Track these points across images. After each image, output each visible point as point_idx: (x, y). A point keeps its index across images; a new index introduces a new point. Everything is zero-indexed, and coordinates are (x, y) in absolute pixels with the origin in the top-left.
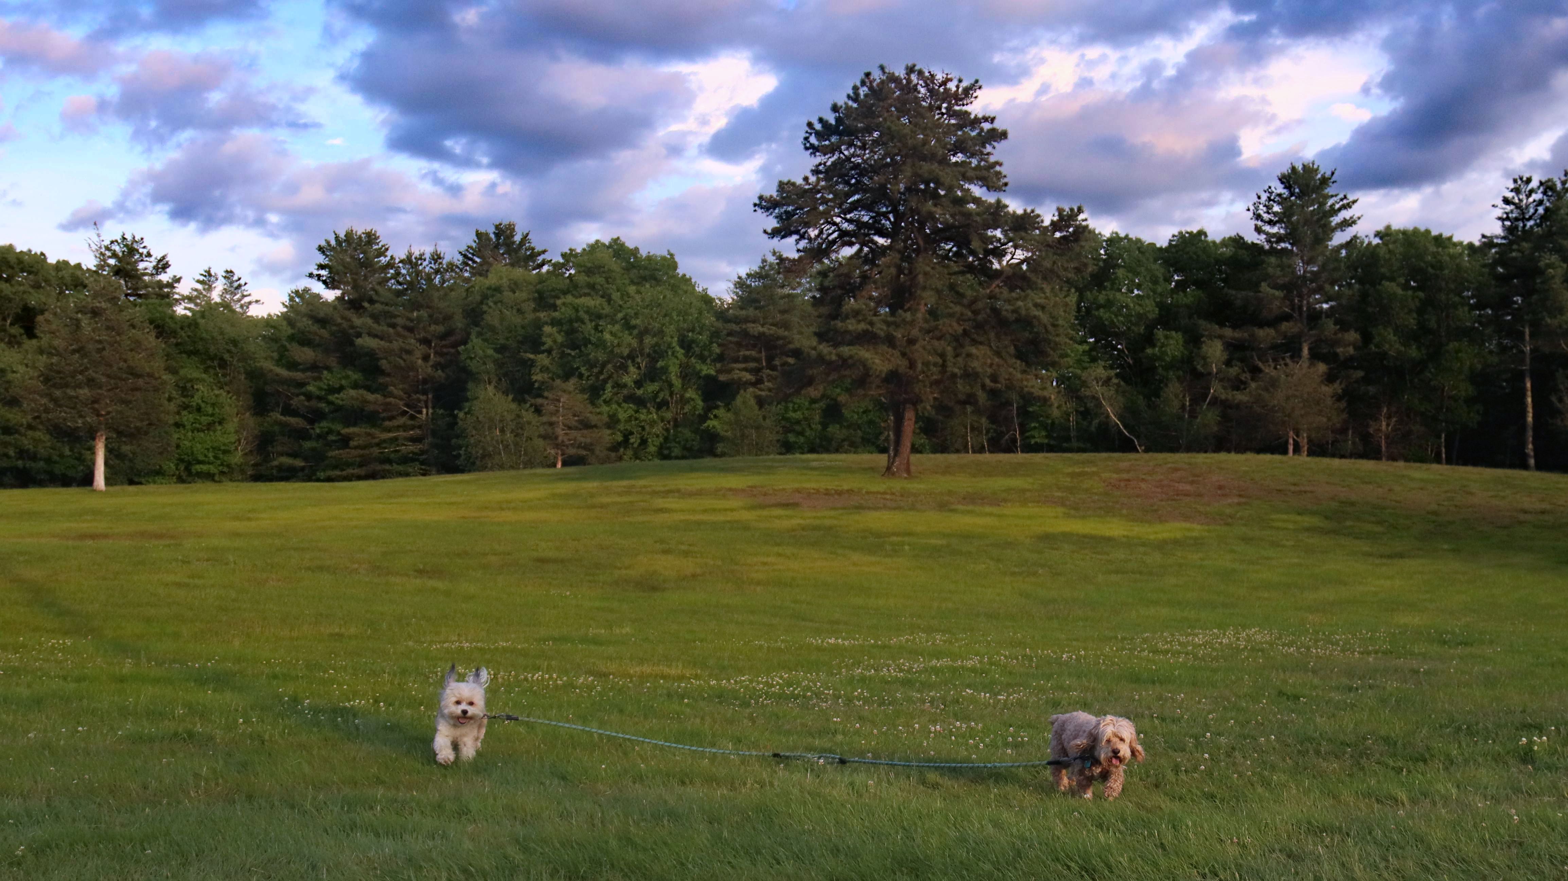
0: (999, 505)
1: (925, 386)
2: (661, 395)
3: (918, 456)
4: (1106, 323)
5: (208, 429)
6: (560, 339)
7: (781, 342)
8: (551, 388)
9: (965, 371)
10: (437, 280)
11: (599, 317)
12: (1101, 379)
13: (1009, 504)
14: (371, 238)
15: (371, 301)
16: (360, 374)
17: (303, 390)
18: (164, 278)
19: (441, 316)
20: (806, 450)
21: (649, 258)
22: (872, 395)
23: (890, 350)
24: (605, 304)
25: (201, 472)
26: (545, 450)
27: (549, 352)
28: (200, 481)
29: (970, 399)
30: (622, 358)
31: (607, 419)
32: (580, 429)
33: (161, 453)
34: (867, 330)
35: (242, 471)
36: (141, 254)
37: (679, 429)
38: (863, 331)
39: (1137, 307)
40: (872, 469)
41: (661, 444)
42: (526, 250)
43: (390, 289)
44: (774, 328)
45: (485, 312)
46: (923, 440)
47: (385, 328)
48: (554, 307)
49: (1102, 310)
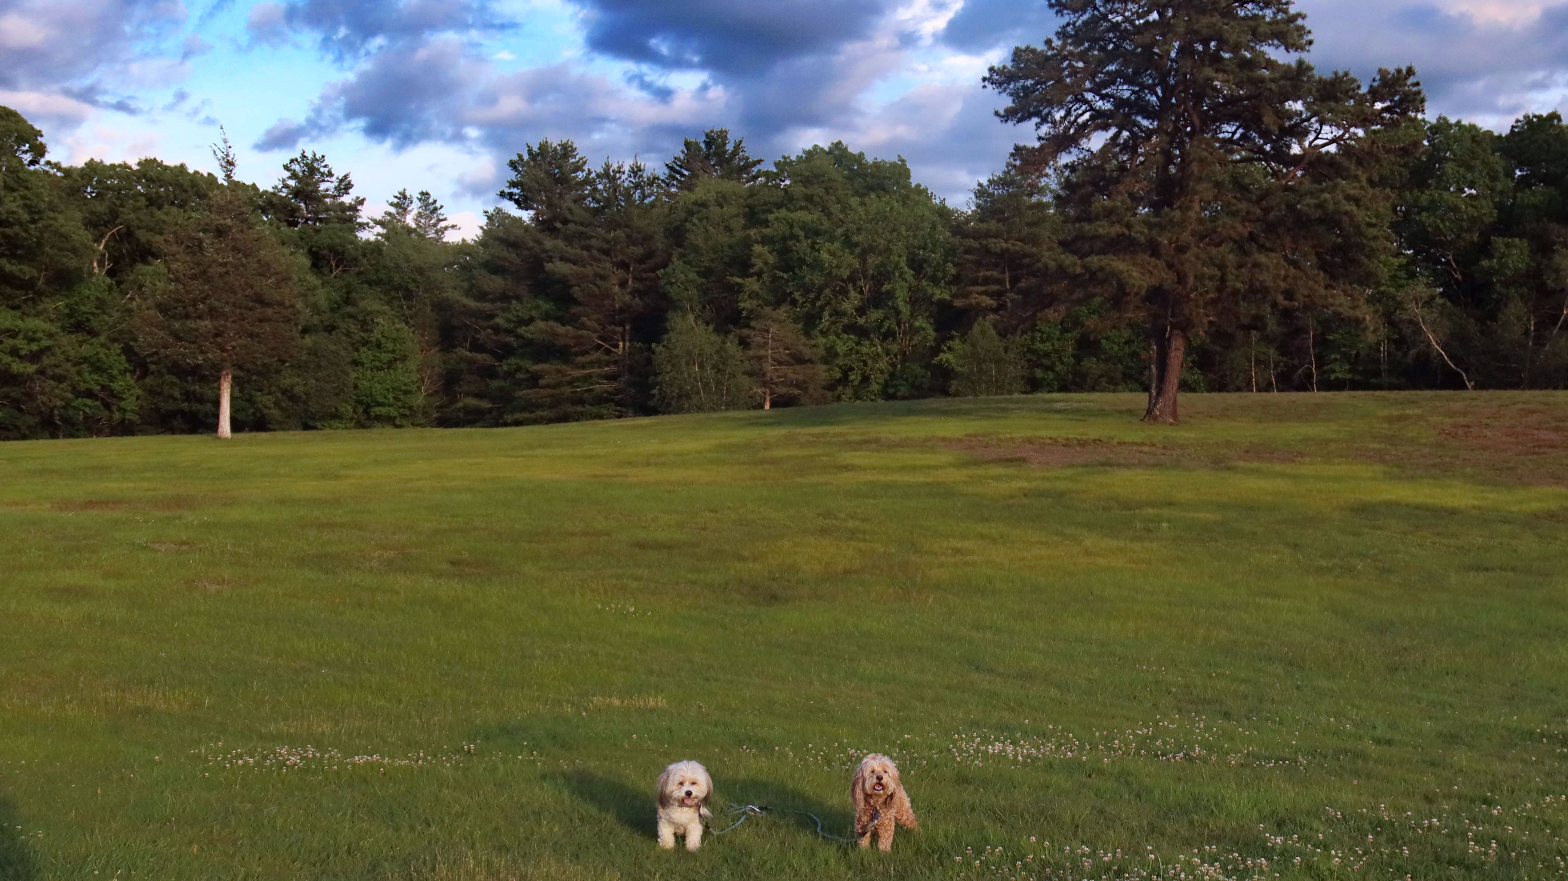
0: (1294, 461)
1: (1197, 306)
2: (886, 324)
3: (1190, 395)
4: (1429, 229)
5: (389, 368)
6: (771, 260)
7: (1026, 261)
8: (758, 317)
9: (1251, 286)
10: (637, 195)
11: (817, 233)
12: (1421, 298)
13: (1308, 460)
14: (567, 150)
15: (565, 222)
16: (552, 304)
17: (492, 323)
18: (347, 199)
19: (640, 236)
20: (1056, 387)
21: (876, 165)
22: (1130, 319)
23: (1153, 259)
24: (824, 219)
25: (381, 415)
26: (751, 389)
27: (759, 275)
28: (379, 425)
29: (1257, 323)
30: (843, 281)
31: (823, 352)
32: (791, 365)
33: (337, 395)
34: (1123, 234)
35: (425, 414)
36: (323, 174)
37: (907, 364)
38: (1118, 236)
39: (1469, 209)
40: (1130, 412)
41: (886, 381)
42: (740, 160)
43: (588, 209)
44: (1020, 243)
45: (688, 230)
46: (1197, 376)
47: (579, 251)
48: (766, 223)
49: (1424, 214)
